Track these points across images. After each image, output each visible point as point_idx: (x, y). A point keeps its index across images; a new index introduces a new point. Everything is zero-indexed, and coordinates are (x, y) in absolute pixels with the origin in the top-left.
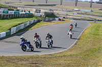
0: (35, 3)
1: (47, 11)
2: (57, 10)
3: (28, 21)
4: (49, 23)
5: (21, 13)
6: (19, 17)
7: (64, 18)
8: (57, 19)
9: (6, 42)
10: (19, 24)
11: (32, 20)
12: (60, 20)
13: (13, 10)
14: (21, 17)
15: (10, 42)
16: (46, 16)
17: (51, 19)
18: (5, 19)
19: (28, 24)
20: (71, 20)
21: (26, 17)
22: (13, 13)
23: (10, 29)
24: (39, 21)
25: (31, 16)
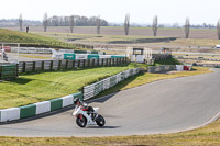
0: (130, 37)
1: (157, 52)
2: (177, 50)
4: (162, 76)
5: (101, 56)
6: (98, 66)
7: (195, 65)
8: (179, 67)
10: (100, 79)
11: (127, 70)
12: (186, 69)
13: (85, 52)
14: (102, 66)
16: (155, 62)
17: (167, 67)
18: (70, 69)
19: (119, 79)
20: (211, 69)
21: (114, 65)
22: (85, 58)
23: (82, 89)
24: (141, 73)
25: (123, 62)
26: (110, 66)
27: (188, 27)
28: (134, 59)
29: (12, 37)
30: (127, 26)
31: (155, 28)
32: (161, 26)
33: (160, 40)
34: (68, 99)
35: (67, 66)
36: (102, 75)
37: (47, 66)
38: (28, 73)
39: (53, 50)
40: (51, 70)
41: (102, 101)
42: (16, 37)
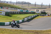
0: (36, 7)
1: (42, 11)
2: (47, 11)
3: (33, 15)
4: (43, 17)
5: (29, 11)
6: (28, 13)
8: (47, 15)
9: (22, 25)
10: (28, 17)
11: (35, 15)
14: (29, 13)
15: (24, 25)
16: (41, 13)
17: (44, 15)
18: (22, 14)
19: (33, 17)
21: (32, 14)
22: (25, 11)
23: (24, 19)
24: (38, 16)
25: (34, 13)
26: (31, 14)
27: (49, 6)
28: (36, 12)
29: (9, 6)
30: (35, 4)
31: (42, 5)
32: (43, 5)
33: (43, 8)
34: (21, 21)
35: (21, 13)
36: (29, 16)
37: (16, 13)
38: (12, 14)
39: (18, 9)
40: (17, 14)
41: (29, 22)
42: (10, 6)
